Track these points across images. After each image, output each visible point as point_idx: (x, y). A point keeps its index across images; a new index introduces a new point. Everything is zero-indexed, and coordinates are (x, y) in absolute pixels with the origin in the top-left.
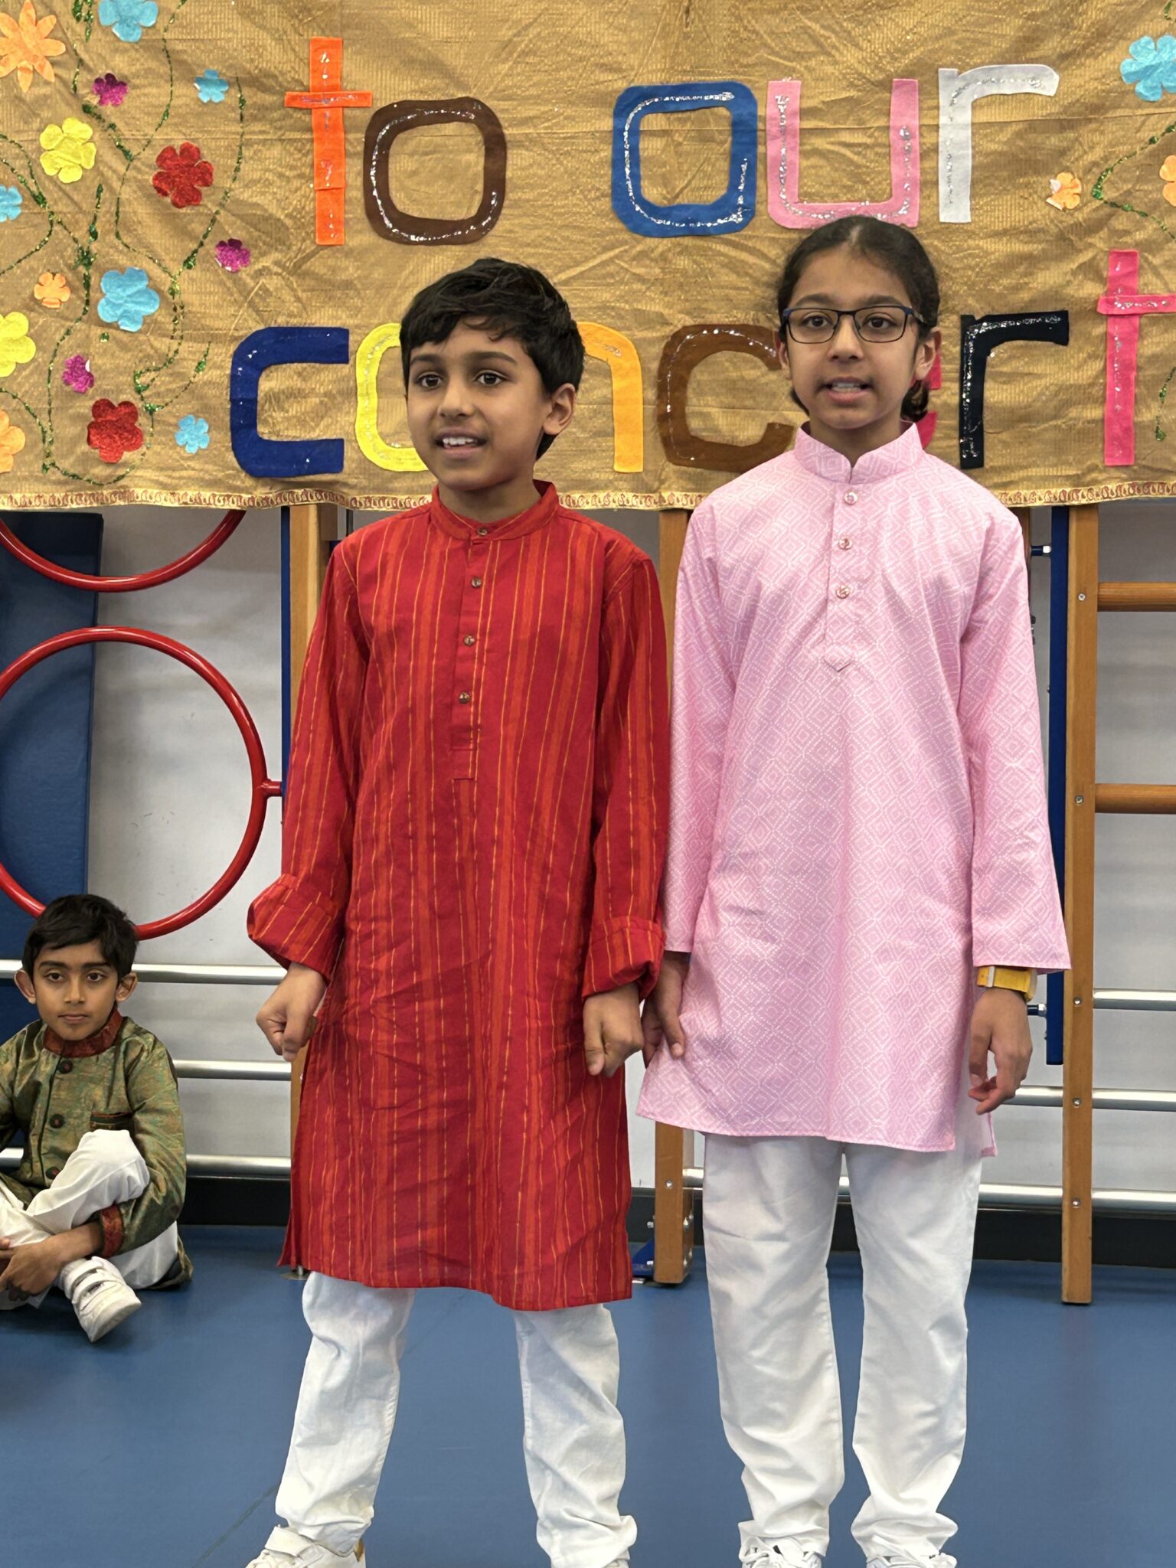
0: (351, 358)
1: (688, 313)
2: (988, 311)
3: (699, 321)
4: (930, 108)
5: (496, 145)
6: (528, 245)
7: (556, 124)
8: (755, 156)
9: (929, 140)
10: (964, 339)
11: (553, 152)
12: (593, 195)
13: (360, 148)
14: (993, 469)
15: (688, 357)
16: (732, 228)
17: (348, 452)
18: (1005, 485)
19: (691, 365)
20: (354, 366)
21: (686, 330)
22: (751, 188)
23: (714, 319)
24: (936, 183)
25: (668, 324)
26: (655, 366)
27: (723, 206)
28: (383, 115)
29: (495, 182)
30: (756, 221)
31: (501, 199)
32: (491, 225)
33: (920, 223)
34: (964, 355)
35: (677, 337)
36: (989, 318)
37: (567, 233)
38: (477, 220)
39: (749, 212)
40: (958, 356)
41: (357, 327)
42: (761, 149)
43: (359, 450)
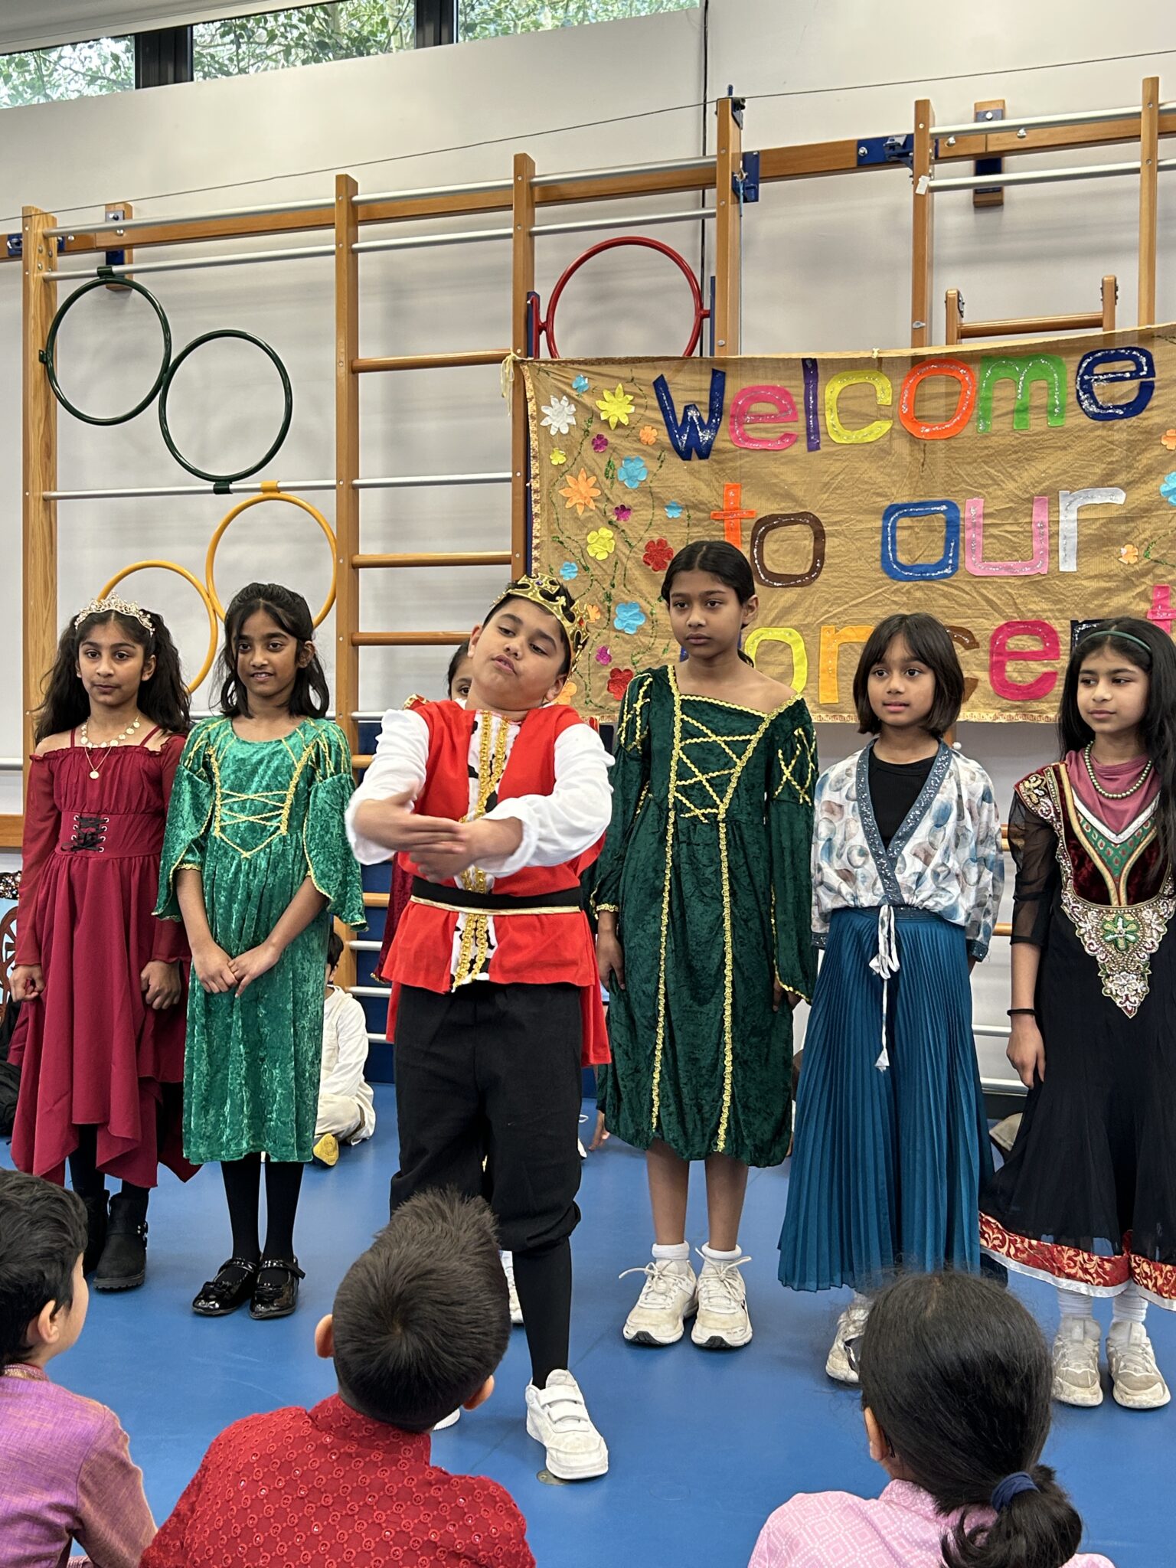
2: (1086, 618)
4: (1055, 512)
5: (820, 536)
6: (835, 586)
7: (852, 524)
8: (958, 539)
9: (1054, 528)
10: (1073, 632)
11: (850, 539)
12: (871, 560)
13: (749, 539)
16: (946, 576)
22: (956, 555)
24: (1057, 551)
27: (941, 565)
28: (761, 522)
29: (819, 555)
30: (959, 572)
31: (822, 563)
32: (817, 577)
33: (1049, 573)
36: (1086, 622)
37: (856, 580)
38: (809, 574)
39: (955, 568)
42: (962, 535)
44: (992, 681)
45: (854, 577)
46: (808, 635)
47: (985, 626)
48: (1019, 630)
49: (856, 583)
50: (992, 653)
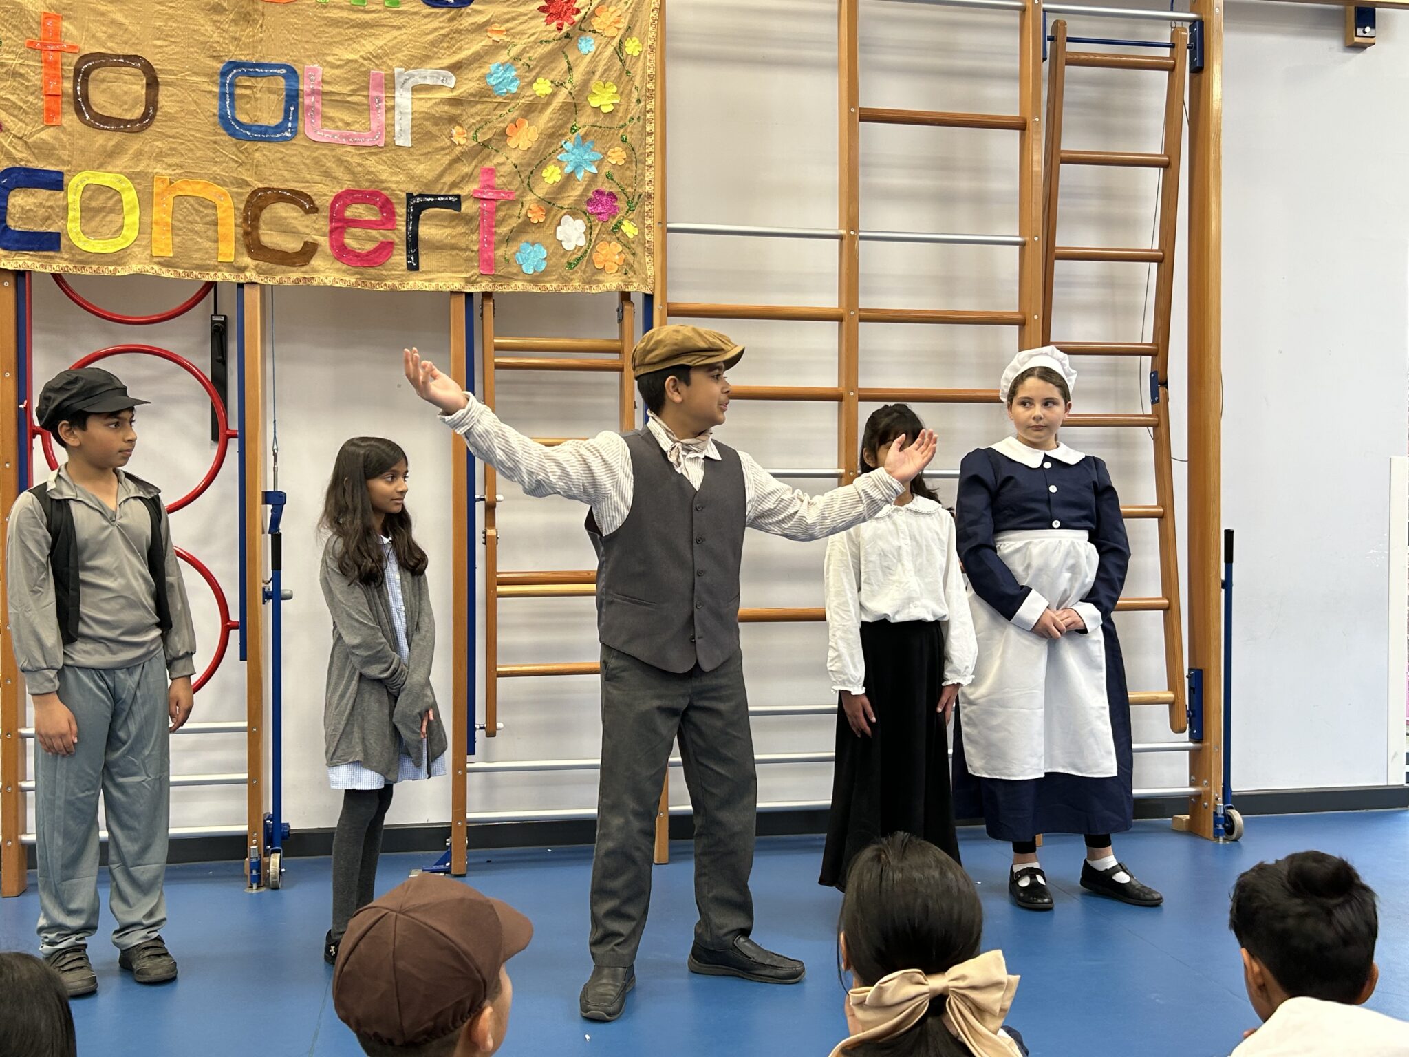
0: (65, 188)
1: (261, 182)
2: (420, 191)
3: (266, 186)
4: (390, 88)
5: (153, 84)
6: (170, 137)
7: (188, 75)
8: (298, 104)
9: (390, 103)
10: (408, 205)
11: (186, 90)
12: (208, 114)
13: (71, 75)
14: (423, 272)
15: (261, 204)
16: (285, 138)
17: (63, 241)
18: (430, 280)
19: (261, 209)
20: (67, 193)
21: (260, 189)
22: (296, 119)
23: (275, 185)
24: (394, 125)
25: (250, 186)
26: (242, 206)
27: (279, 128)
28: (85, 58)
29: (152, 103)
30: (299, 137)
31: (155, 110)
32: (148, 125)
33: (385, 145)
34: (408, 213)
35: (254, 193)
36: (420, 196)
37: (193, 133)
38: (141, 120)
39: (295, 131)
40: (405, 213)
41: (69, 171)
42: (301, 100)
43: (69, 239)
44: (332, 246)
45: (190, 129)
46: (139, 184)
47: (324, 193)
48: (357, 198)
49: (193, 136)
50: (332, 219)
